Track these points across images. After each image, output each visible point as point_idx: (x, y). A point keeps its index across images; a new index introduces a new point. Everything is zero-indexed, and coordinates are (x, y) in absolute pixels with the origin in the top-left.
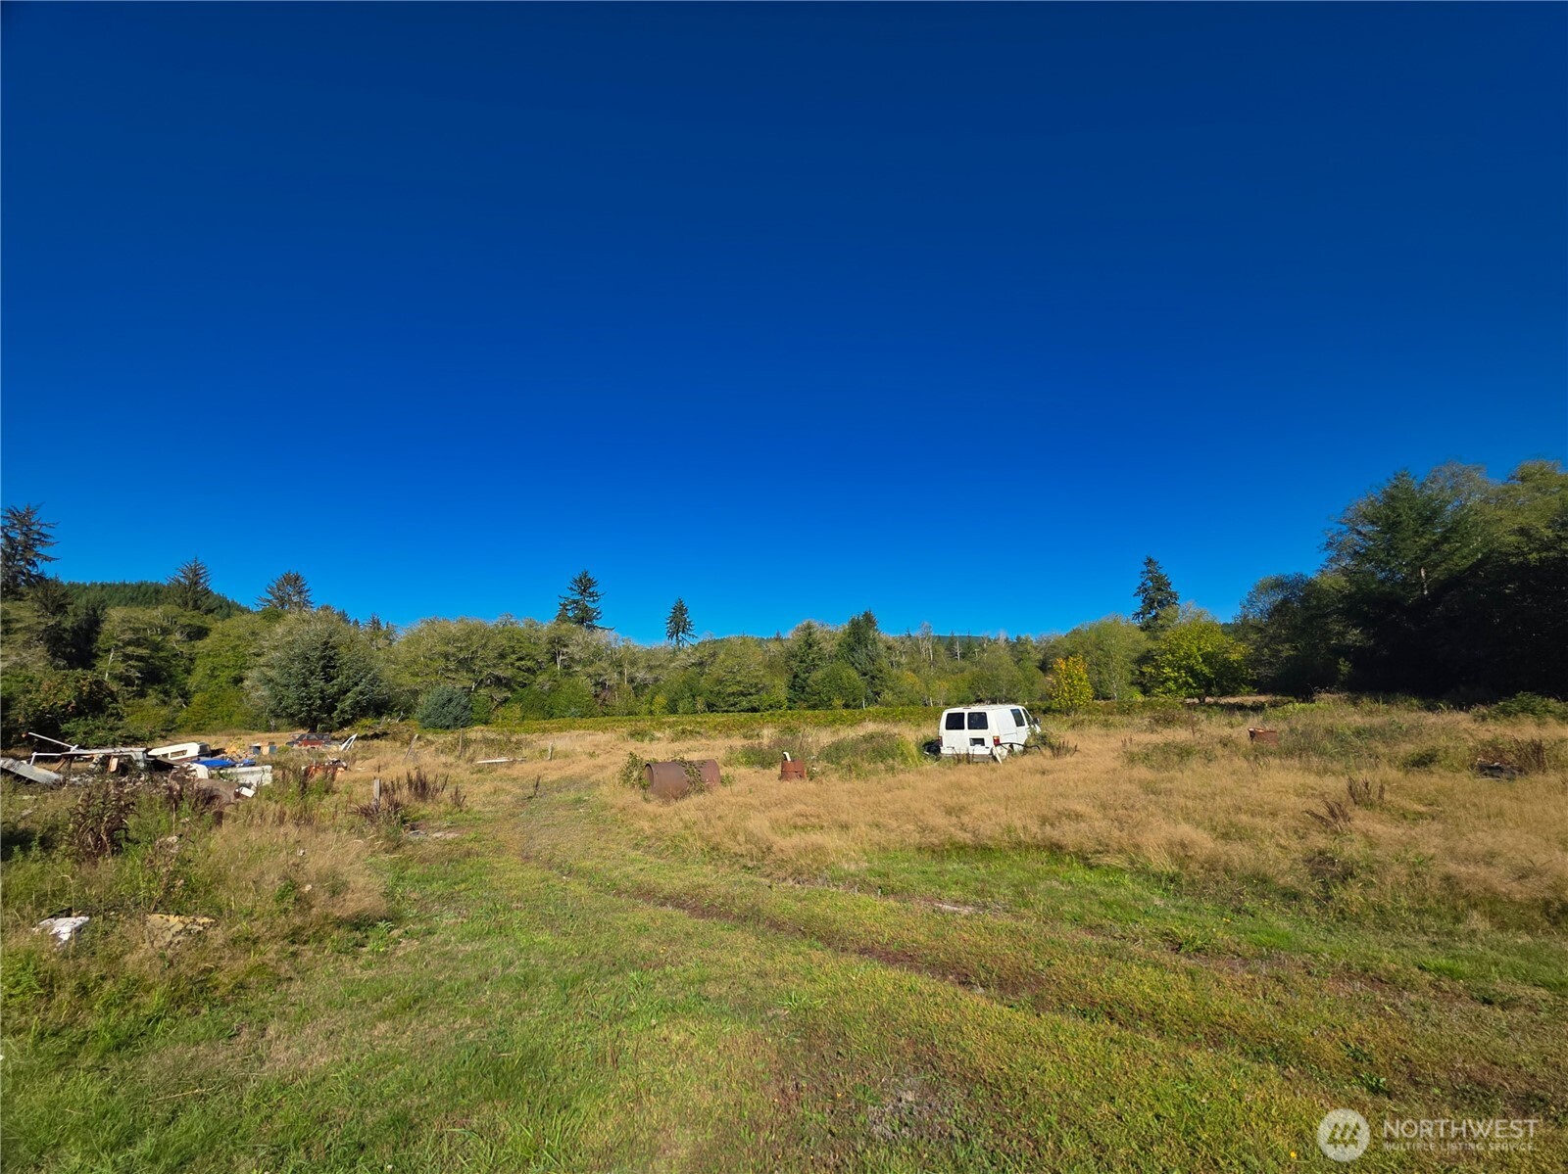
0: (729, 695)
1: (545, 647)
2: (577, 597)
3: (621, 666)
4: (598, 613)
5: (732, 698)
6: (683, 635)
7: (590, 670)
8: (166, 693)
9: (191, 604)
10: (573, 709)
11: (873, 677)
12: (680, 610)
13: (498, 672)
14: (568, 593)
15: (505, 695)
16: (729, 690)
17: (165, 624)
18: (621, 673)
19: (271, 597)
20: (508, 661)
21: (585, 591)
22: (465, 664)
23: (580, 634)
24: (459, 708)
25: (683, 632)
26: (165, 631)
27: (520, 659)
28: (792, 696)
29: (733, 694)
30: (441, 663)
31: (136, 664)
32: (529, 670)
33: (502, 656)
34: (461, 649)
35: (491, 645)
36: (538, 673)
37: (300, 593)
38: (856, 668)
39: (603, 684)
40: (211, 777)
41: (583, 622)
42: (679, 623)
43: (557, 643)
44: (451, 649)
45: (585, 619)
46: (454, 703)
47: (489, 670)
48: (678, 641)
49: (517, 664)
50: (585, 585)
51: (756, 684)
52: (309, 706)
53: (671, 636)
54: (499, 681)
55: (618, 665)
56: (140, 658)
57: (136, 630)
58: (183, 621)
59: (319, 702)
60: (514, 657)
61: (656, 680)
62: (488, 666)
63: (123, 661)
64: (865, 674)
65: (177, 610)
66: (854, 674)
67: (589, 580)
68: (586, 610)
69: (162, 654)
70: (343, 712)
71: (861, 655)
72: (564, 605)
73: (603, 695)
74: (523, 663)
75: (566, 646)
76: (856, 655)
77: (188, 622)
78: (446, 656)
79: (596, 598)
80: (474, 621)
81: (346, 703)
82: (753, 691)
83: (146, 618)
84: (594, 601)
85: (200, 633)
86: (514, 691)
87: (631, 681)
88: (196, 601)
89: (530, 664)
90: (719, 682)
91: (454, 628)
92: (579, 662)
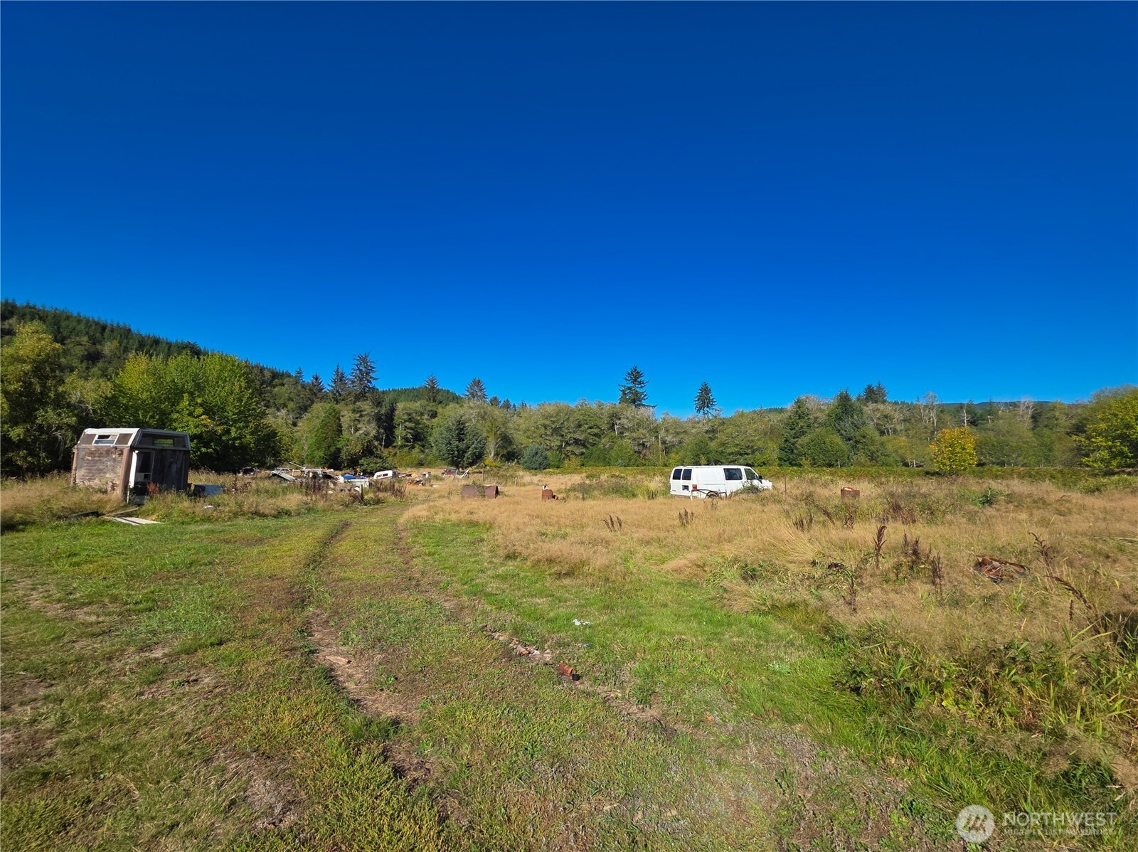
0: (730, 454)
1: (606, 420)
2: (632, 385)
3: (657, 432)
4: (645, 396)
5: (731, 457)
6: (708, 409)
7: (634, 435)
8: (423, 446)
9: (432, 398)
10: (620, 461)
11: (857, 442)
12: (705, 390)
13: (577, 436)
14: (625, 383)
15: (582, 450)
16: (729, 451)
17: (421, 410)
18: (657, 437)
19: (468, 394)
20: (582, 429)
21: (635, 380)
22: (556, 431)
23: (631, 411)
24: (541, 458)
25: (708, 407)
26: (422, 414)
27: (591, 428)
28: (783, 456)
29: (732, 453)
30: (542, 431)
31: (410, 431)
32: (595, 435)
33: (580, 426)
34: (554, 422)
35: (571, 419)
36: (602, 436)
37: (481, 390)
38: (842, 435)
39: (643, 444)
40: (345, 482)
41: (635, 402)
42: (705, 400)
43: (614, 416)
44: (547, 422)
45: (636, 400)
46: (539, 455)
47: (572, 435)
48: (704, 414)
49: (589, 431)
50: (636, 376)
51: (752, 447)
52: (452, 454)
53: (699, 411)
54: (577, 442)
55: (656, 431)
56: (411, 428)
57: (409, 414)
58: (430, 408)
59: (456, 452)
60: (586, 426)
61: (680, 442)
62: (570, 433)
63: (405, 430)
64: (849, 440)
65: (426, 402)
66: (838, 440)
67: (638, 373)
68: (636, 393)
69: (420, 426)
70: (468, 458)
71: (847, 424)
72: (623, 391)
73: (644, 452)
74: (592, 430)
75: (620, 419)
76: (842, 423)
77: (431, 409)
78: (545, 427)
79: (643, 385)
80: (563, 403)
81: (468, 454)
82: (749, 451)
83: (413, 408)
84: (642, 387)
85: (434, 415)
86: (587, 448)
87: (664, 442)
88: (434, 398)
89: (596, 431)
90: (723, 444)
91: (550, 409)
92: (627, 429)
